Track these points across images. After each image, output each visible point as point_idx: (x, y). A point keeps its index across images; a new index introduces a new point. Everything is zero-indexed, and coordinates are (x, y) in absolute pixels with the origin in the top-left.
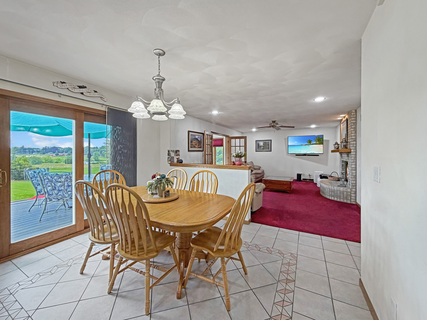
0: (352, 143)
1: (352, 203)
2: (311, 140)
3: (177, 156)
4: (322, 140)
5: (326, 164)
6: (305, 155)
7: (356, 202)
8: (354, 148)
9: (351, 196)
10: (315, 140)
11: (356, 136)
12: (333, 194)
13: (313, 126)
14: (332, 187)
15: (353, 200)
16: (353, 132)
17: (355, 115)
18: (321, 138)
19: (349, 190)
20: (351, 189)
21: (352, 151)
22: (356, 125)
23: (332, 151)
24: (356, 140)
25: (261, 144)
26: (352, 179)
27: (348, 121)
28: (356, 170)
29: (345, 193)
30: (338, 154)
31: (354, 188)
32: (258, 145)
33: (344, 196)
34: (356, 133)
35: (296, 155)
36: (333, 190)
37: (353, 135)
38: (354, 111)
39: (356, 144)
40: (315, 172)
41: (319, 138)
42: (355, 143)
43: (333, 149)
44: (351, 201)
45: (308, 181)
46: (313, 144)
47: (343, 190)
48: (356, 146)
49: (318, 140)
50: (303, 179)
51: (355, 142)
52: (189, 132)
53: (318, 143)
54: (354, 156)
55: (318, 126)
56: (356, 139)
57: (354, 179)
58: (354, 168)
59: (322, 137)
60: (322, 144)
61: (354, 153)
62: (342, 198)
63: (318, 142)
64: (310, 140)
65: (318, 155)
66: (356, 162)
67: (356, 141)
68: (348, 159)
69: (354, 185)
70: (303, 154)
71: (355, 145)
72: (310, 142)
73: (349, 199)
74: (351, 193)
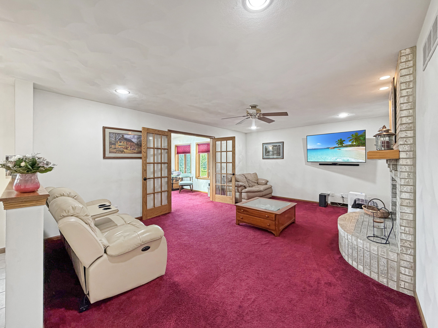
1: (401, 290)
2: (343, 140)
4: (362, 138)
5: (374, 181)
6: (334, 164)
7: (414, 292)
8: (407, 148)
9: (399, 273)
10: (350, 139)
11: (414, 116)
12: (355, 254)
13: (343, 115)
14: (354, 239)
15: (407, 284)
17: (412, 62)
18: (362, 136)
19: (393, 256)
20: (398, 254)
21: (402, 155)
22: (414, 88)
24: (415, 127)
25: (270, 148)
26: (403, 228)
27: (397, 85)
29: (383, 261)
31: (409, 252)
32: (266, 149)
33: (381, 268)
34: (414, 108)
35: (320, 164)
36: (356, 247)
38: (408, 51)
39: (414, 137)
40: (351, 192)
41: (356, 135)
42: (412, 135)
44: (398, 286)
45: (339, 206)
46: (346, 146)
47: (378, 251)
48: (414, 143)
49: (356, 139)
50: (332, 203)
52: (104, 128)
53: (355, 145)
54: (406, 169)
55: (352, 115)
56: (414, 123)
57: (407, 229)
58: (408, 201)
59: (363, 134)
60: (364, 144)
61: (409, 162)
62: (376, 271)
63: (355, 142)
64: (341, 140)
65: (358, 165)
66: (414, 186)
67: (414, 130)
69: (407, 244)
70: (331, 163)
71: (411, 141)
72: (341, 143)
73: (395, 278)
74: (399, 266)
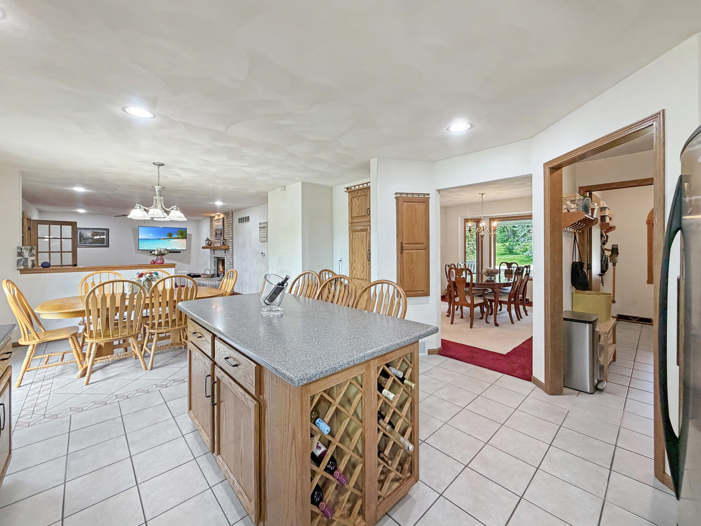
0: (230, 240)
2: (171, 233)
3: (31, 256)
4: (185, 233)
5: (189, 262)
8: (231, 245)
10: (177, 233)
11: (232, 235)
16: (231, 231)
17: (232, 217)
18: (184, 232)
21: (230, 247)
23: (203, 248)
25: (88, 234)
27: (225, 221)
28: (233, 264)
30: (208, 250)
32: (82, 235)
34: (232, 232)
37: (231, 233)
38: (231, 213)
39: (233, 242)
41: (181, 231)
43: (204, 245)
46: (174, 238)
48: (233, 244)
49: (181, 233)
51: (232, 240)
53: (180, 238)
54: (231, 252)
56: (233, 237)
58: (231, 263)
59: (185, 230)
60: (186, 238)
61: (232, 250)
63: (180, 236)
65: (180, 252)
66: (233, 257)
68: (225, 255)
72: (170, 236)
